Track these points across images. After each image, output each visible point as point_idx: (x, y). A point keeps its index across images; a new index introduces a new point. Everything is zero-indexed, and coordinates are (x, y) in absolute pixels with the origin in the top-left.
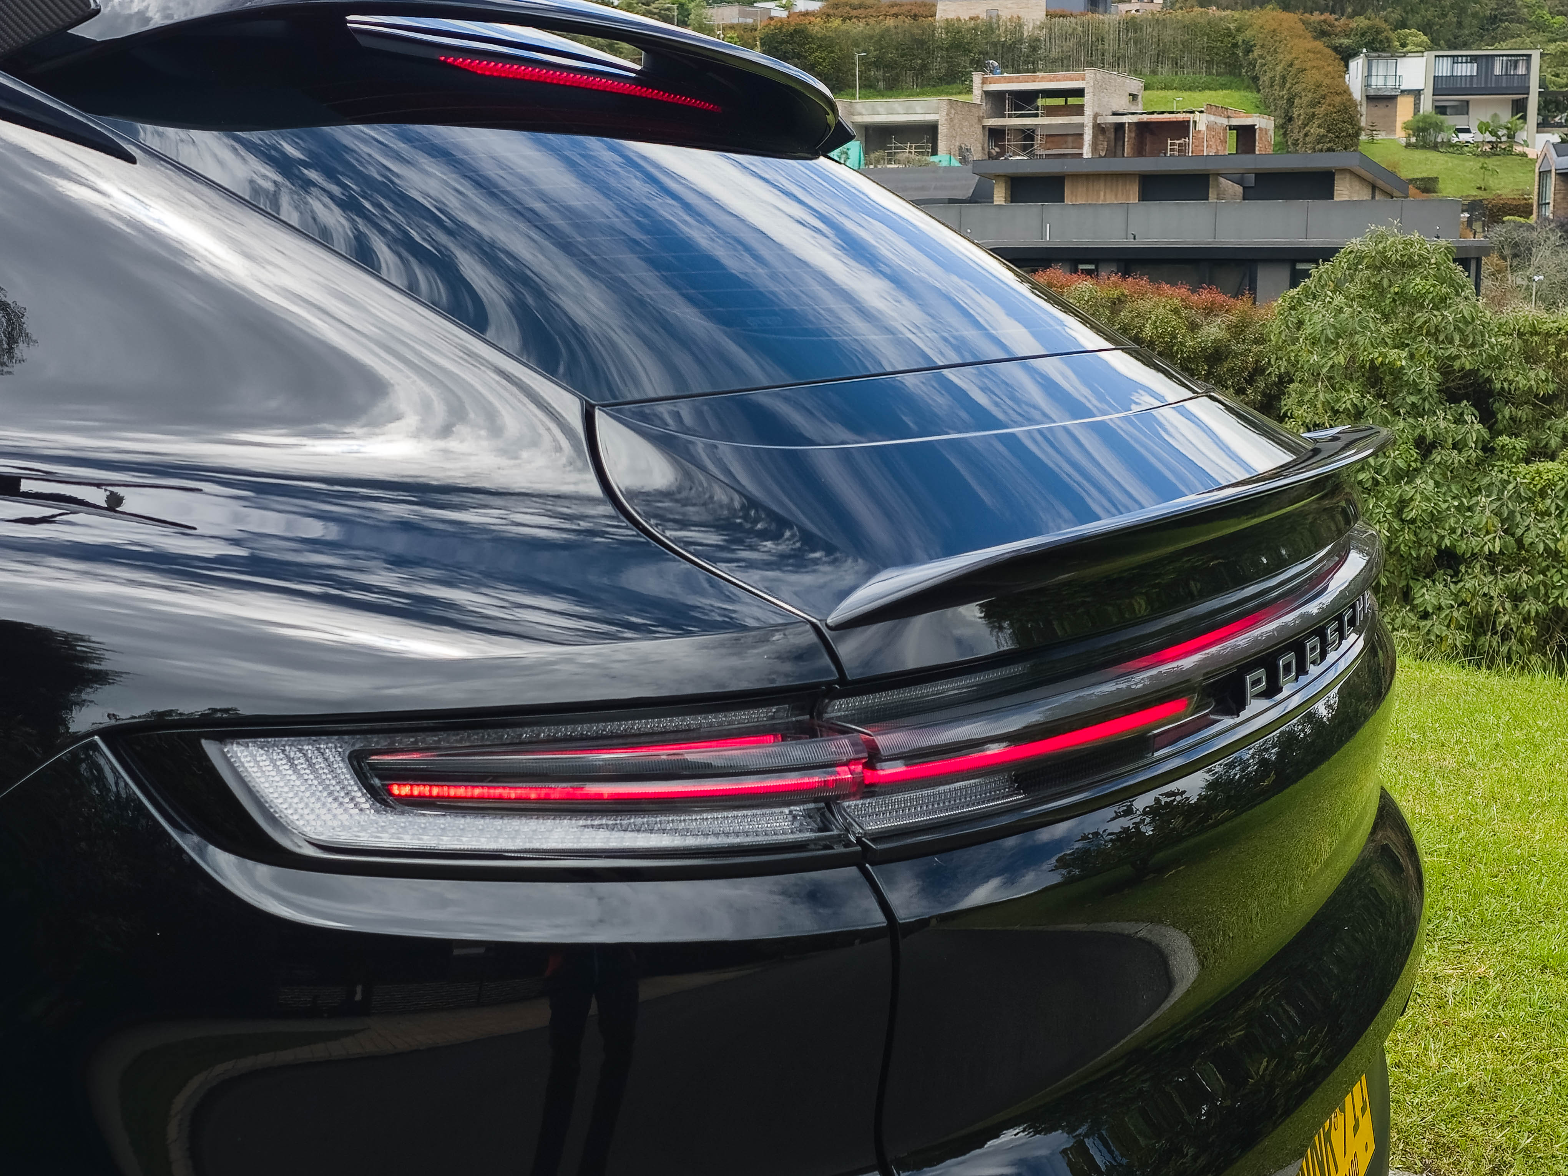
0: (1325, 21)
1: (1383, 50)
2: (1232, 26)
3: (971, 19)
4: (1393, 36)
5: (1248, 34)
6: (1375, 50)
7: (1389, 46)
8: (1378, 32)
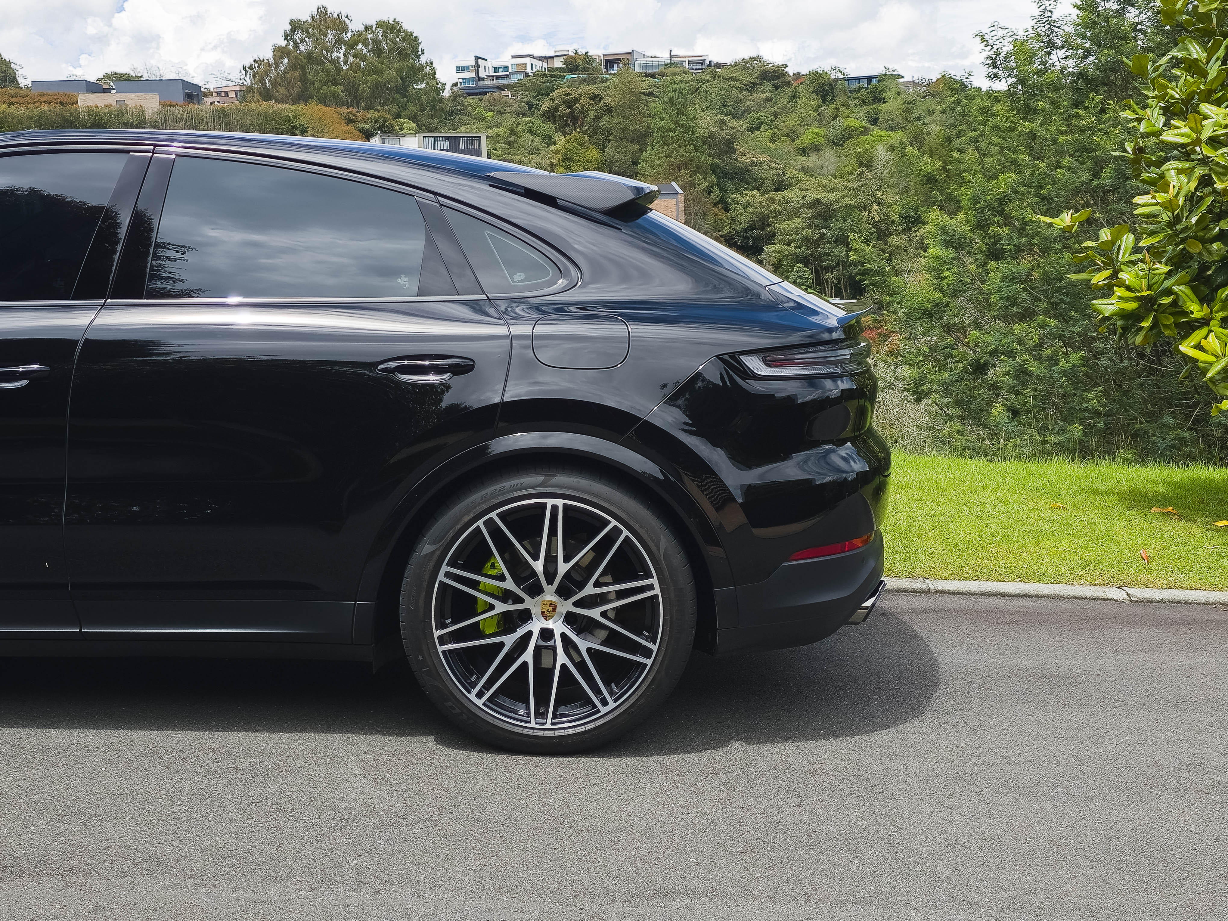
0: (351, 113)
1: (389, 132)
2: (290, 115)
3: (107, 106)
4: (394, 123)
5: (303, 120)
6: (385, 132)
7: (392, 130)
8: (385, 120)
